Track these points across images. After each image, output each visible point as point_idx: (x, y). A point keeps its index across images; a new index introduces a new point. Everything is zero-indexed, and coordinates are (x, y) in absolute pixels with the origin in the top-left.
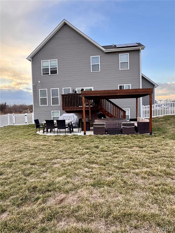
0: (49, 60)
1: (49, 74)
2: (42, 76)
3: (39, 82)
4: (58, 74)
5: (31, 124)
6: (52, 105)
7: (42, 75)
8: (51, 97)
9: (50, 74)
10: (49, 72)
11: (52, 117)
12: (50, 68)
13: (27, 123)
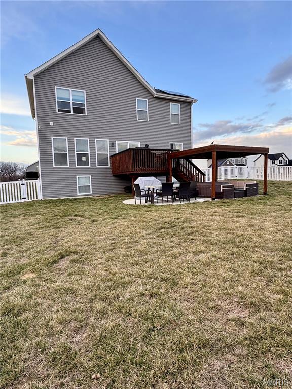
0: (71, 90)
1: (70, 112)
2: (57, 114)
3: (51, 123)
4: (86, 115)
5: (36, 199)
6: (76, 166)
7: (57, 112)
8: (76, 153)
9: (72, 113)
10: (70, 109)
11: (78, 186)
12: (71, 102)
13: (27, 198)
